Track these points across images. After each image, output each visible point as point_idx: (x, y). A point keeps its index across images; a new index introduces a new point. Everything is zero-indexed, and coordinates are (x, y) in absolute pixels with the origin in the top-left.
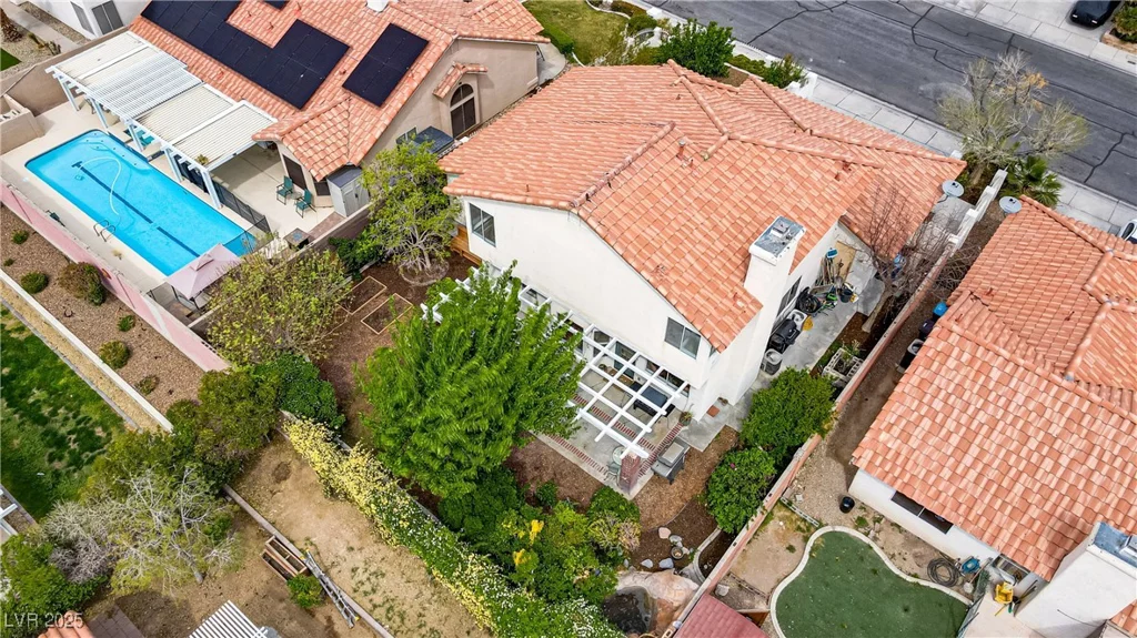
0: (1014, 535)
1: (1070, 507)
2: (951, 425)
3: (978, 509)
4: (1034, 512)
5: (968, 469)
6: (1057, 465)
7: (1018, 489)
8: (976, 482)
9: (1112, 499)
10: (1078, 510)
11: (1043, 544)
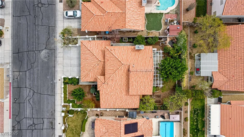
0: (143, 11)
1: (137, 7)
2: (136, 22)
3: (142, 16)
4: (140, 10)
5: (139, 18)
6: (134, 10)
7: (138, 12)
8: (140, 17)
9: (135, 3)
10: (137, 6)
11: (142, 8)
